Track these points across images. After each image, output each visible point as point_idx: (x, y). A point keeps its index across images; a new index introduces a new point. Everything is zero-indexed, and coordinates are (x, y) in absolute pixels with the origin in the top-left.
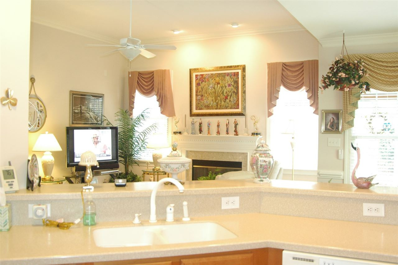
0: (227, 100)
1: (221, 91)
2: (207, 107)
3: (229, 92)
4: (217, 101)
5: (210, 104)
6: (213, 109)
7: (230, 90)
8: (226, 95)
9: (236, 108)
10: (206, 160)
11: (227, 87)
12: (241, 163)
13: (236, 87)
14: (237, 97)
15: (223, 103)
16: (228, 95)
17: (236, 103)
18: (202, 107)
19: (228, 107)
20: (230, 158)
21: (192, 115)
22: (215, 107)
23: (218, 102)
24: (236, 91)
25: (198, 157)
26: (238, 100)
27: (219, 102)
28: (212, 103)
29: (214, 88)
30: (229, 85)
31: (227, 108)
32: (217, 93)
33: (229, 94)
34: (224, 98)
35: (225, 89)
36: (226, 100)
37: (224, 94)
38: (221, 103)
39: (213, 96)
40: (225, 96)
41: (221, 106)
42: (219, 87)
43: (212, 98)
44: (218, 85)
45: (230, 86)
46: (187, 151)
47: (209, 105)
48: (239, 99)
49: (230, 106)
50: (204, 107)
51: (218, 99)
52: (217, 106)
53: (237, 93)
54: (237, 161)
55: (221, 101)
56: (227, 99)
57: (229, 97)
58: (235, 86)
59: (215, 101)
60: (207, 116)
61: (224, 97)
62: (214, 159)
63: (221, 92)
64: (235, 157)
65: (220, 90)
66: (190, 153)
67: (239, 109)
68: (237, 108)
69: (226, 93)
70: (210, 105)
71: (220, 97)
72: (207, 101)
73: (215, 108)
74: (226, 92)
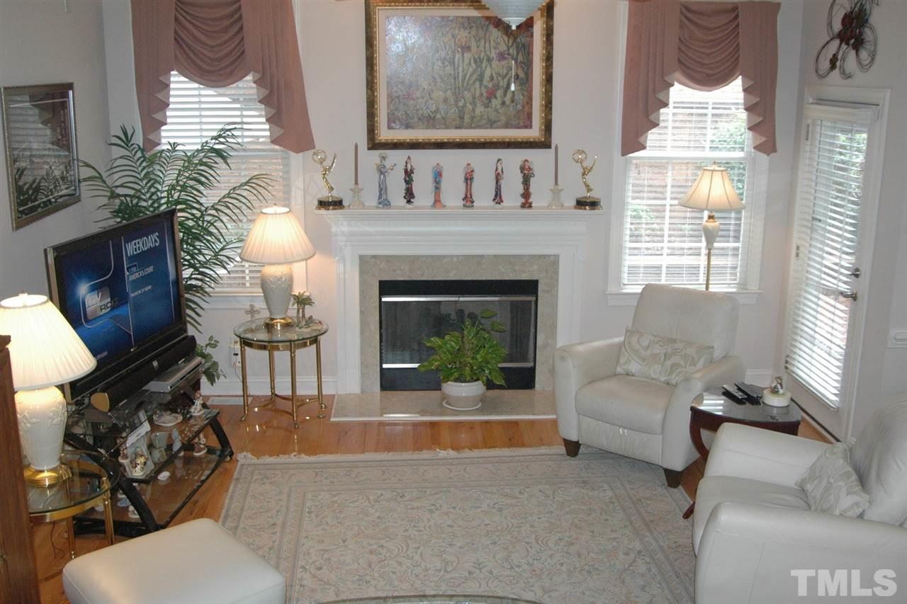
0: (494, 101)
1: (474, 71)
2: (428, 121)
3: (500, 78)
4: (461, 104)
5: (437, 111)
6: (447, 128)
7: (505, 71)
8: (490, 85)
9: (522, 124)
10: (426, 281)
11: (495, 63)
12: (537, 282)
13: (524, 63)
14: (525, 93)
15: (480, 109)
16: (497, 87)
17: (522, 110)
18: (411, 121)
19: (495, 122)
20: (503, 270)
21: (374, 145)
22: (454, 120)
23: (464, 106)
24: (522, 75)
25: (399, 272)
26: (528, 103)
27: (468, 105)
28: (442, 107)
29: (452, 63)
30: (502, 57)
31: (495, 125)
32: (460, 78)
33: (501, 83)
34: (485, 94)
35: (488, 68)
36: (490, 101)
37: (485, 83)
38: (474, 110)
39: (449, 87)
40: (486, 87)
41: (473, 118)
42: (467, 61)
43: (445, 92)
44: (465, 55)
45: (505, 58)
46: (362, 258)
47: (432, 116)
48: (531, 98)
49: (503, 119)
50: (416, 120)
51: (464, 98)
52: (462, 118)
53: (527, 79)
54: (525, 277)
55: (474, 103)
56: (495, 97)
57: (499, 93)
58: (520, 58)
59: (453, 102)
60: (428, 149)
61: (484, 91)
62: (452, 276)
63: (475, 77)
64: (516, 268)
65: (471, 70)
66: (373, 260)
67: (531, 127)
68: (526, 127)
69: (492, 79)
70: (438, 116)
71: (472, 90)
72: (427, 101)
73: (454, 123)
74: (492, 75)
